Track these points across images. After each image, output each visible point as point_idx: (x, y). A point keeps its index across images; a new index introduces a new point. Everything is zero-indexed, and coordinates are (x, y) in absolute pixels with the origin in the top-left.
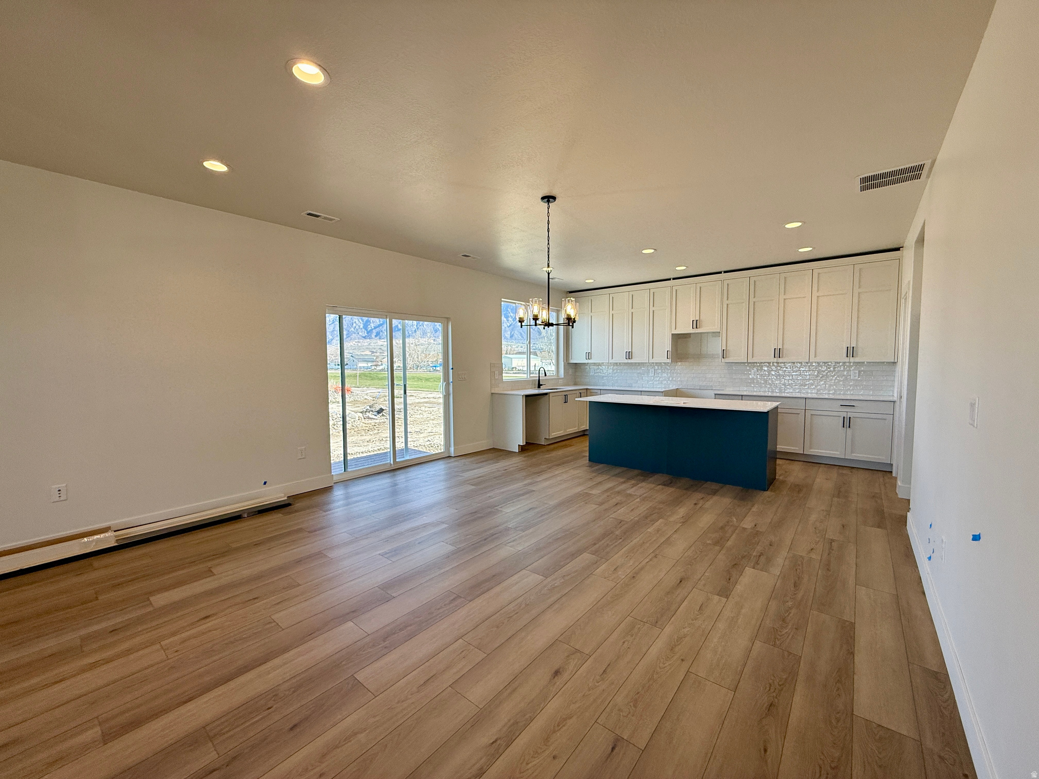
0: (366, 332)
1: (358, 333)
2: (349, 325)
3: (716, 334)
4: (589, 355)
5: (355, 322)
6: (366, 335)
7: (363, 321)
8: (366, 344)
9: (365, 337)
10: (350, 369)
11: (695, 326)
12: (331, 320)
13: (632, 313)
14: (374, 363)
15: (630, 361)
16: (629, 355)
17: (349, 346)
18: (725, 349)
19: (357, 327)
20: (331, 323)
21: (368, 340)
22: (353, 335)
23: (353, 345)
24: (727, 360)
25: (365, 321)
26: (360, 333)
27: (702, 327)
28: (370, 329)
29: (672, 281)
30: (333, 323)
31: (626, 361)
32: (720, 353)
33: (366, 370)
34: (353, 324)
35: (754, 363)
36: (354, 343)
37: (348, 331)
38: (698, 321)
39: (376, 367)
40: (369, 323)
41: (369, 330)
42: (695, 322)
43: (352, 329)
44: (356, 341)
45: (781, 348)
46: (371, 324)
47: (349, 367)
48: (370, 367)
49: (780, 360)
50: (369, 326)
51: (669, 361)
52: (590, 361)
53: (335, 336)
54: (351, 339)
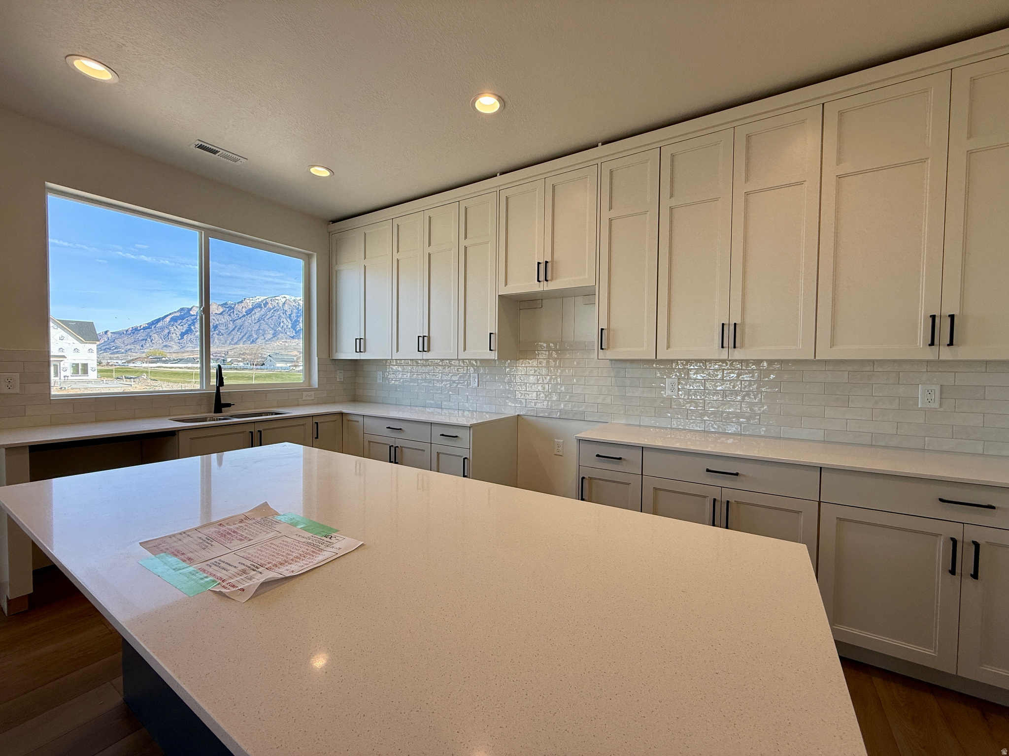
0: (294, 332)
1: (286, 333)
2: (276, 324)
3: (587, 294)
4: (361, 344)
5: (283, 322)
6: (295, 334)
7: (292, 321)
8: (294, 344)
9: (293, 337)
10: (267, 369)
11: (542, 278)
12: (257, 319)
13: (430, 255)
14: (293, 364)
15: (426, 356)
16: (425, 343)
17: (275, 346)
18: (605, 327)
19: (285, 327)
20: (256, 321)
21: (297, 340)
22: (281, 334)
23: (279, 344)
24: (610, 354)
25: (293, 320)
26: (288, 333)
27: (556, 279)
28: (299, 328)
29: (499, 177)
30: (257, 322)
31: (419, 356)
32: (595, 338)
33: (283, 371)
34: (280, 324)
35: (672, 361)
36: (281, 343)
37: (275, 331)
38: (549, 265)
39: (295, 368)
40: (298, 323)
41: (297, 330)
42: (542, 267)
43: (280, 328)
44: (283, 340)
45: (738, 321)
46: (300, 324)
47: (266, 367)
48: (289, 368)
49: (738, 354)
50: (298, 326)
51: (494, 355)
52: (363, 356)
53: (260, 335)
54: (278, 339)
